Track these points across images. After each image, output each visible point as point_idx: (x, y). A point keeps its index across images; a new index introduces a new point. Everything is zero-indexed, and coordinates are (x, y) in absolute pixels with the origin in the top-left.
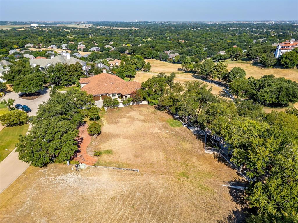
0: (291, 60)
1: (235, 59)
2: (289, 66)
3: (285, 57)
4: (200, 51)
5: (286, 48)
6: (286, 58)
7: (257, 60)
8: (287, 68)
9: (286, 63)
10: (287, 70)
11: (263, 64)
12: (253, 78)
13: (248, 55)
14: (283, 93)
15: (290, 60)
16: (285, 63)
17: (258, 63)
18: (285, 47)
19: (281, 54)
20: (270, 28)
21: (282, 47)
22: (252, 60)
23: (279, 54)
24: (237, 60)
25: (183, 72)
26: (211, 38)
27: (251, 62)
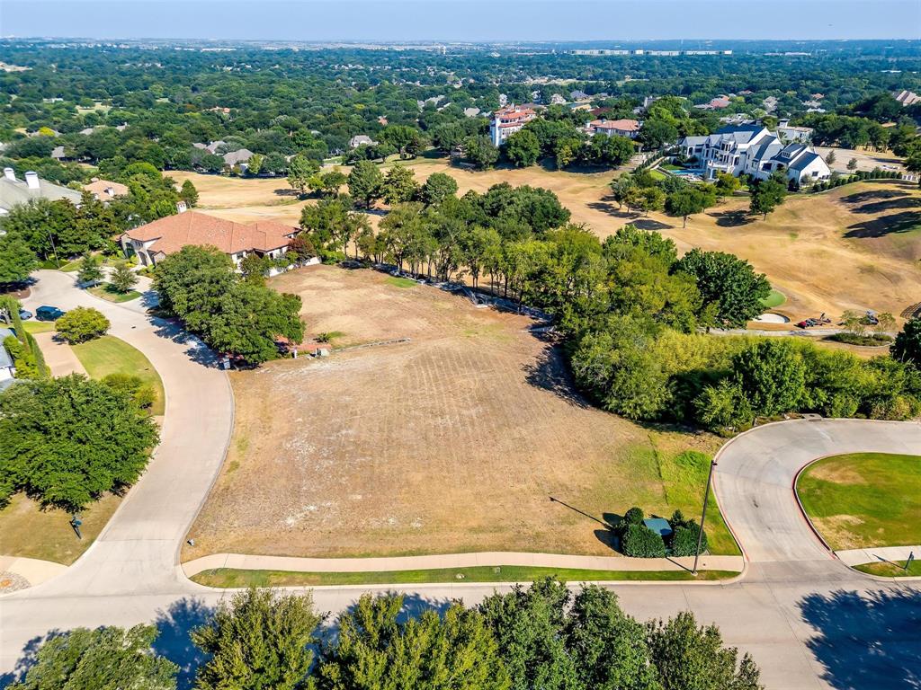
0: (525, 149)
1: (409, 156)
2: (525, 163)
3: (513, 143)
4: (304, 139)
5: (509, 123)
6: (516, 145)
7: (457, 154)
8: (521, 166)
9: (519, 158)
10: (521, 171)
11: (474, 162)
12: (474, 193)
13: (436, 143)
14: (538, 212)
15: (523, 148)
16: (516, 155)
17: (464, 160)
18: (507, 122)
19: (504, 137)
20: (441, 65)
21: (503, 122)
22: (447, 155)
23: (499, 136)
24: (413, 158)
25: (295, 197)
26: (307, 98)
27: (446, 160)
